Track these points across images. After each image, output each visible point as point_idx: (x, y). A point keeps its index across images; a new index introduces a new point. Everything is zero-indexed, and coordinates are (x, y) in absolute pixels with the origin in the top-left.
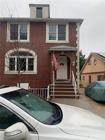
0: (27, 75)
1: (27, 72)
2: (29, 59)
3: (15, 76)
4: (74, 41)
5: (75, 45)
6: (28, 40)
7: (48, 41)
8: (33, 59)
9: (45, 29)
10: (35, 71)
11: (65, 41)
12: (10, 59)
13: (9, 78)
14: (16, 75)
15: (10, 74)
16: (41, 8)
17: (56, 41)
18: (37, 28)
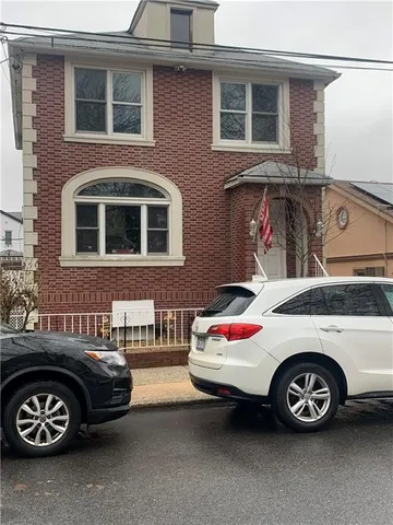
0: (146, 271)
1: (144, 258)
2: (151, 209)
3: (101, 275)
4: (306, 149)
5: (312, 163)
6: (146, 136)
7: (220, 143)
8: (164, 210)
9: (209, 96)
10: (175, 254)
11: (277, 146)
12: (80, 208)
13: (80, 283)
14: (107, 271)
15: (83, 268)
16: (190, 13)
17: (247, 144)
18: (180, 91)
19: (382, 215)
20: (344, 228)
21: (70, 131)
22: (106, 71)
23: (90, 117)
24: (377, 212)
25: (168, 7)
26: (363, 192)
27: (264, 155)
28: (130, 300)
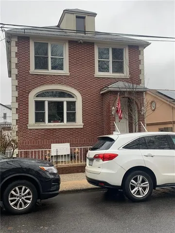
0: (66, 130)
1: (65, 124)
2: (68, 103)
3: (46, 132)
4: (136, 75)
5: (139, 82)
6: (66, 71)
7: (98, 74)
8: (74, 103)
9: (93, 54)
10: (79, 123)
11: (123, 75)
12: (37, 103)
13: (37, 136)
14: (48, 131)
15: (38, 129)
16: (84, 18)
17: (110, 74)
18: (81, 52)
19: (170, 104)
20: (154, 110)
21: (32, 69)
22: (48, 43)
23: (41, 63)
24: (168, 103)
25: (75, 15)
26: (162, 94)
27: (118, 78)
28: (59, 143)
